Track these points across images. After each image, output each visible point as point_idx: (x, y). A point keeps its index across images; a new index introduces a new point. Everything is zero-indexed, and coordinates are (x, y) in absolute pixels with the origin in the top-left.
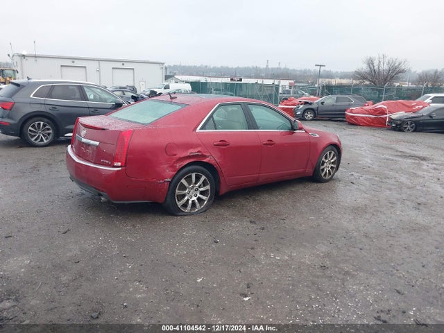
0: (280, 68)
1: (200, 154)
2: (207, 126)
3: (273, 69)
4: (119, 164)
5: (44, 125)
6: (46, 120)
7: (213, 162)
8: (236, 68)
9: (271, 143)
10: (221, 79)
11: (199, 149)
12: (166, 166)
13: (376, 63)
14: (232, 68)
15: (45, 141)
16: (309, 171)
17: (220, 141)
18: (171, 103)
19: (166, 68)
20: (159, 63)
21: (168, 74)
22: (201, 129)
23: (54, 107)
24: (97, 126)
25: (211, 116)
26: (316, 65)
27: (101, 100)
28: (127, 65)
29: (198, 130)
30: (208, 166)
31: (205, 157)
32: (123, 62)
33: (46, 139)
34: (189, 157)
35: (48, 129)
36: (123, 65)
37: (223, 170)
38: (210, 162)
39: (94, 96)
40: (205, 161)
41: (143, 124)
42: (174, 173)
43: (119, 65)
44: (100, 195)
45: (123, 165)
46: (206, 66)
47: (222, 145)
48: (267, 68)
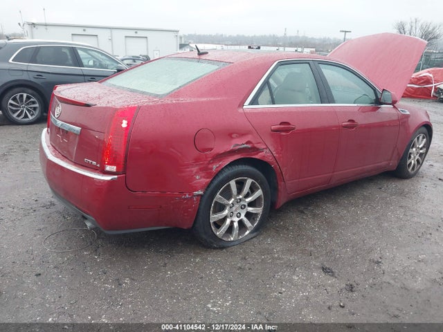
0: (299, 37)
1: (249, 146)
2: (260, 99)
3: (290, 37)
4: (114, 168)
5: (28, 98)
6: (30, 91)
7: (270, 159)
8: (252, 37)
9: (352, 124)
10: (238, 47)
11: (249, 138)
12: (195, 169)
13: (407, 28)
14: (249, 37)
15: (31, 118)
16: (393, 164)
17: (281, 124)
18: (199, 60)
19: (181, 38)
20: (173, 31)
21: (183, 42)
22: (251, 103)
23: (40, 74)
24: (78, 99)
25: (267, 82)
26: (341, 31)
27: (101, 66)
28: (140, 34)
29: (247, 106)
30: (262, 165)
31: (257, 150)
32: (136, 30)
33: (32, 115)
34: (232, 152)
35: (34, 103)
36: (136, 33)
37: (284, 170)
38: (266, 160)
39: (94, 62)
40: (256, 157)
41: (157, 96)
42: (209, 180)
43: (132, 33)
44: (85, 218)
45: (121, 170)
46: (222, 35)
47: (284, 131)
48: (285, 37)
